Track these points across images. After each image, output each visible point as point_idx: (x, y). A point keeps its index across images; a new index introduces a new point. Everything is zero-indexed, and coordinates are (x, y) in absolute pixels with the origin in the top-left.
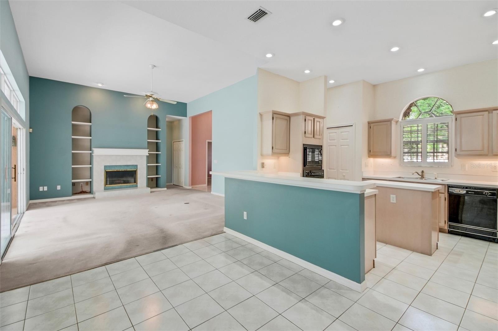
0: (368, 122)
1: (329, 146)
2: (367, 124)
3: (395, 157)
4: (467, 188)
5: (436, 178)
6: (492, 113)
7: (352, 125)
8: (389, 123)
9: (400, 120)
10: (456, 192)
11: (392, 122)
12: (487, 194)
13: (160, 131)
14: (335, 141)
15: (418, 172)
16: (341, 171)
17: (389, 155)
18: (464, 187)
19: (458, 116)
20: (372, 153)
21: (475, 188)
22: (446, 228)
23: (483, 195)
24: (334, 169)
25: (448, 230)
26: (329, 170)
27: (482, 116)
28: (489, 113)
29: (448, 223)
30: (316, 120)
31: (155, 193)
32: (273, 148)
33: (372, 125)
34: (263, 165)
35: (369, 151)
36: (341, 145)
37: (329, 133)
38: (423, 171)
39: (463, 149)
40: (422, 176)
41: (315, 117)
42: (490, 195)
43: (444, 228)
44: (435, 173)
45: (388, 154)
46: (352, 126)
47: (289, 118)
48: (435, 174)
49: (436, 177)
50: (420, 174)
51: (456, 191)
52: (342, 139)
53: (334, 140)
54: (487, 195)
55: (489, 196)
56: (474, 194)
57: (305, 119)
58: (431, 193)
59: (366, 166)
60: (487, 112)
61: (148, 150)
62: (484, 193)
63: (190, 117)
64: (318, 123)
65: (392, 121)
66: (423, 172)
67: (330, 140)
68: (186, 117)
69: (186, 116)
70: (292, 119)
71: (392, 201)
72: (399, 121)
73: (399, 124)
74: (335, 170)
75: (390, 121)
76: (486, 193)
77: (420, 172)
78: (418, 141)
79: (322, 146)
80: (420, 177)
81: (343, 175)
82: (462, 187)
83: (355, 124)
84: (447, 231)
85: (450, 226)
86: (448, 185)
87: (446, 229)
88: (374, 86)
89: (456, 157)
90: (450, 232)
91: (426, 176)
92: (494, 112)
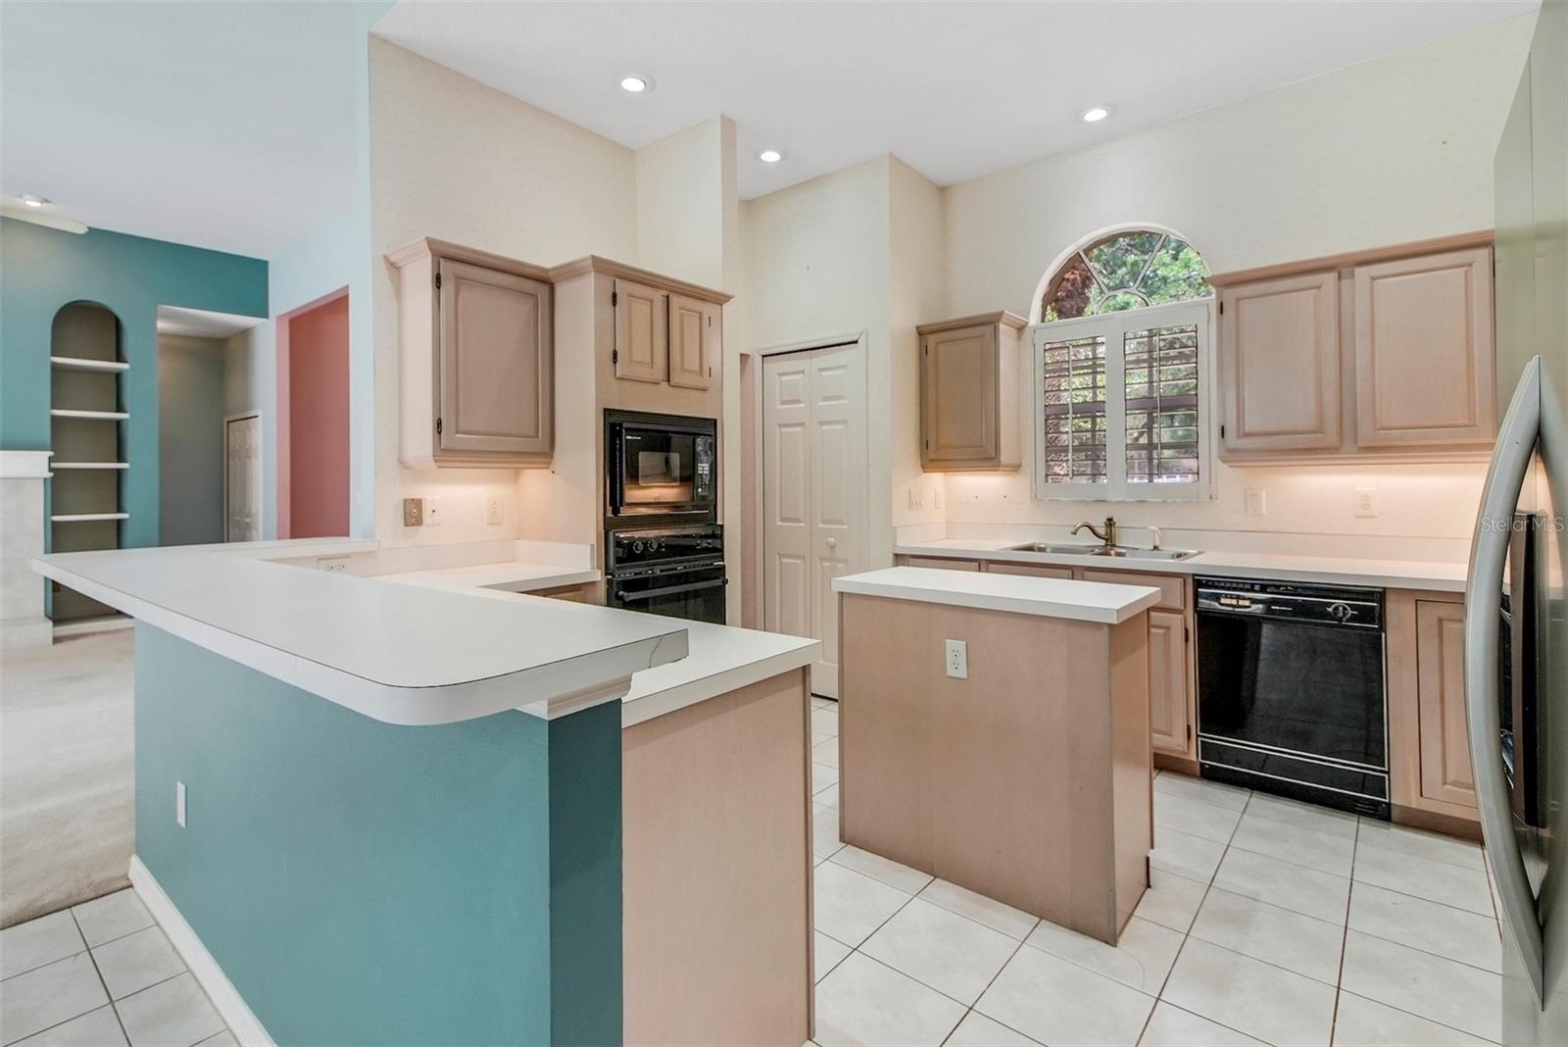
0: (918, 328)
1: (781, 426)
2: (914, 333)
3: (1016, 468)
4: (1264, 589)
5: (1155, 548)
6: (1352, 275)
7: (855, 339)
8: (989, 329)
9: (1034, 318)
10: (1224, 608)
11: (1002, 327)
12: (1341, 614)
13: (127, 370)
14: (803, 405)
15: (1093, 524)
16: (821, 525)
17: (993, 459)
18: (1253, 585)
19: (1230, 295)
20: (934, 453)
21: (1296, 588)
22: (1194, 758)
23: (1327, 616)
24: (800, 522)
25: (1202, 764)
26: (780, 523)
27: (1314, 291)
28: (1340, 278)
29: (1198, 736)
30: (675, 300)
31: (81, 641)
32: (439, 424)
33: (932, 340)
34: (413, 514)
35: (924, 445)
36: (822, 423)
37: (780, 374)
38: (1110, 520)
39: (1247, 430)
40: (1107, 540)
41: (672, 290)
42: (1353, 619)
43: (1187, 758)
44: (1151, 527)
45: (985, 456)
46: (856, 342)
47: (545, 289)
48: (1154, 532)
49: (1158, 544)
50: (1102, 531)
51: (1227, 603)
52: (825, 399)
53: (798, 401)
54: (1340, 620)
55: (1348, 621)
56: (1294, 614)
57: (614, 296)
58: (1106, 630)
59: (913, 503)
60: (1332, 276)
61: (51, 453)
62: (1330, 610)
63: (280, 318)
64: (692, 322)
65: (998, 321)
66: (1110, 522)
67: (783, 403)
68: (267, 317)
69: (265, 314)
70: (561, 291)
71: (951, 672)
72: (1027, 323)
73: (1027, 332)
74: (803, 524)
75: (991, 321)
76: (1336, 608)
77: (1103, 525)
78: (1095, 402)
79: (715, 421)
80: (1103, 542)
81: (828, 544)
82: (1248, 587)
83: (864, 334)
84: (1198, 767)
85: (1207, 750)
86: (1194, 575)
87: (1191, 762)
88: (943, 191)
89: (1224, 462)
90: (1210, 775)
91: (1123, 540)
92: (1359, 271)
